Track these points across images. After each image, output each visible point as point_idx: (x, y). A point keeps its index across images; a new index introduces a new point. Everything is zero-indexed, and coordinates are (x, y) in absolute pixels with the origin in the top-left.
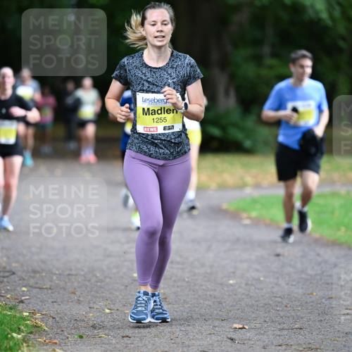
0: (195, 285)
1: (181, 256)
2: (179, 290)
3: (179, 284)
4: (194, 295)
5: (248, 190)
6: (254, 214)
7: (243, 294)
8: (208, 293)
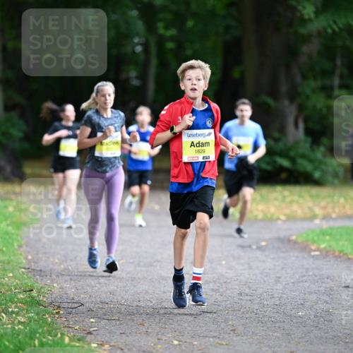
0: (264, 316)
1: (250, 288)
2: (247, 321)
3: (247, 316)
4: (263, 327)
5: (317, 221)
6: (323, 246)
7: (313, 326)
8: (277, 325)
